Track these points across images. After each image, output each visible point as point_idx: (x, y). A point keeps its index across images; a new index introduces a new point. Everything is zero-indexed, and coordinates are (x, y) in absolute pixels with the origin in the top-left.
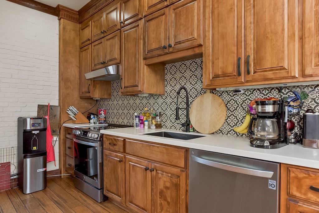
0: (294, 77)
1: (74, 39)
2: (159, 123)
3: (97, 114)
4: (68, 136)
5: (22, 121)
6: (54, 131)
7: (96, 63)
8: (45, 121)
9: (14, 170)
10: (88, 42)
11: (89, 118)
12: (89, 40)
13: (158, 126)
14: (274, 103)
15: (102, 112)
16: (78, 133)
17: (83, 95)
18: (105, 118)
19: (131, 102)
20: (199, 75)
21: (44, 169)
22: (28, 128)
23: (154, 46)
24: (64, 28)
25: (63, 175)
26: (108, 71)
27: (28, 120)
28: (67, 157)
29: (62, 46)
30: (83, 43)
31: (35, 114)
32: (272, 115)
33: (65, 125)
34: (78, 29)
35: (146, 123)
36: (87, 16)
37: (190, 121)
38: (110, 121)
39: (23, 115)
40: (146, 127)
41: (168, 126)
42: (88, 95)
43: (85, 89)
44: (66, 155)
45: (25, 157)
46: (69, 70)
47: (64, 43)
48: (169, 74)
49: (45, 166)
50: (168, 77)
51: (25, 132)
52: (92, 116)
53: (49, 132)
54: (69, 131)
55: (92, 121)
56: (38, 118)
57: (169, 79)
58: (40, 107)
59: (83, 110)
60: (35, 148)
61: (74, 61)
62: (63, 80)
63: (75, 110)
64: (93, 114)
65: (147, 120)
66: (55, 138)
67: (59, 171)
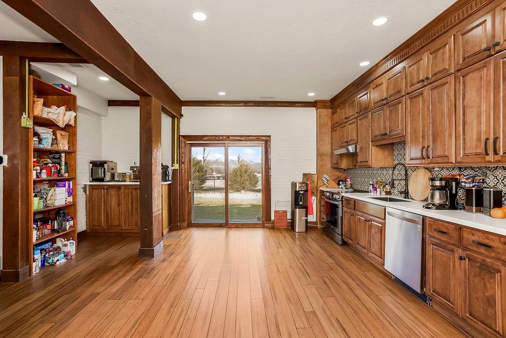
0: (452, 163)
1: (327, 121)
2: (388, 190)
3: (345, 181)
4: (322, 197)
5: (294, 185)
6: (313, 193)
7: (342, 141)
8: (307, 185)
9: (289, 216)
10: (337, 125)
11: (339, 184)
12: (337, 123)
13: (387, 193)
14: (441, 179)
15: (348, 180)
16: (328, 194)
17: (334, 166)
18: (351, 184)
19: (366, 172)
20: (403, 154)
21: (306, 218)
22: (297, 189)
23: (377, 133)
24: (320, 116)
25: (319, 226)
26: (348, 150)
27: (297, 184)
28: (322, 213)
29: (318, 130)
30: (334, 124)
31: (301, 181)
32: (440, 187)
33: (321, 188)
34: (330, 114)
35: (378, 190)
36: (336, 103)
37: (408, 190)
38: (356, 187)
39: (295, 181)
40: (378, 193)
41: (396, 194)
42: (337, 166)
43: (335, 162)
44: (321, 211)
45: (296, 208)
46: (324, 147)
47: (320, 126)
48: (396, 150)
49: (307, 216)
50: (396, 153)
51: (296, 191)
52: (341, 183)
53: (309, 193)
54: (322, 192)
55: (340, 187)
56: (303, 183)
57: (396, 155)
58: (305, 175)
59: (334, 178)
60: (301, 203)
61: (328, 139)
62: (320, 155)
63: (328, 177)
64: (342, 181)
65: (379, 188)
66: (314, 198)
67: (315, 223)
